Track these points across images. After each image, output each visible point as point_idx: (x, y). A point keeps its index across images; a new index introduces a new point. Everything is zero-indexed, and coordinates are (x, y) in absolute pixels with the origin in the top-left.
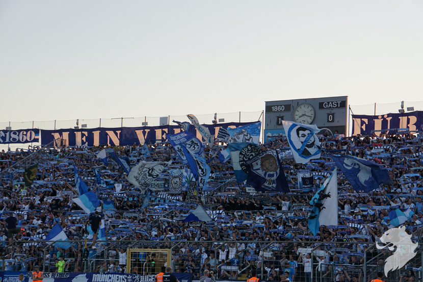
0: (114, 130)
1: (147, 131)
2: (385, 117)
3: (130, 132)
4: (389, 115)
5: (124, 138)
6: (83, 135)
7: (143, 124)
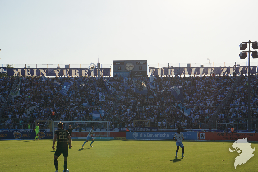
0: (44, 69)
1: (59, 70)
2: (162, 69)
3: (51, 70)
4: (164, 68)
5: (48, 73)
6: (28, 71)
7: (57, 67)
